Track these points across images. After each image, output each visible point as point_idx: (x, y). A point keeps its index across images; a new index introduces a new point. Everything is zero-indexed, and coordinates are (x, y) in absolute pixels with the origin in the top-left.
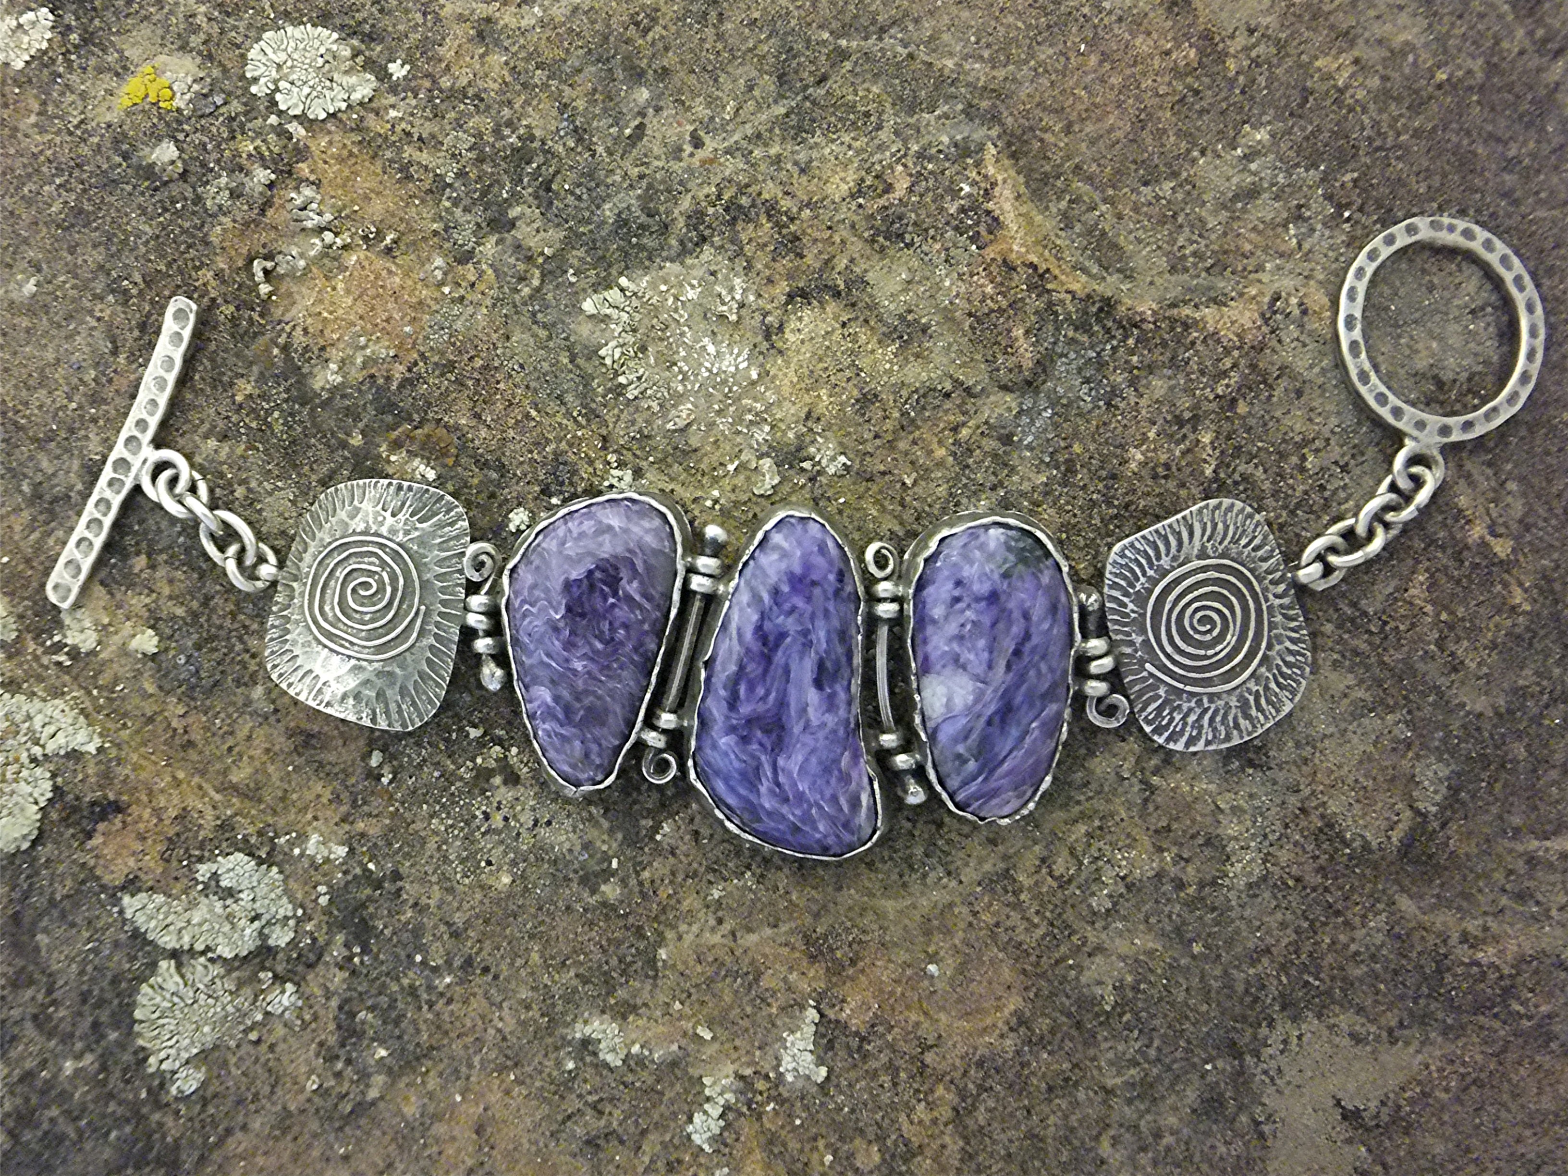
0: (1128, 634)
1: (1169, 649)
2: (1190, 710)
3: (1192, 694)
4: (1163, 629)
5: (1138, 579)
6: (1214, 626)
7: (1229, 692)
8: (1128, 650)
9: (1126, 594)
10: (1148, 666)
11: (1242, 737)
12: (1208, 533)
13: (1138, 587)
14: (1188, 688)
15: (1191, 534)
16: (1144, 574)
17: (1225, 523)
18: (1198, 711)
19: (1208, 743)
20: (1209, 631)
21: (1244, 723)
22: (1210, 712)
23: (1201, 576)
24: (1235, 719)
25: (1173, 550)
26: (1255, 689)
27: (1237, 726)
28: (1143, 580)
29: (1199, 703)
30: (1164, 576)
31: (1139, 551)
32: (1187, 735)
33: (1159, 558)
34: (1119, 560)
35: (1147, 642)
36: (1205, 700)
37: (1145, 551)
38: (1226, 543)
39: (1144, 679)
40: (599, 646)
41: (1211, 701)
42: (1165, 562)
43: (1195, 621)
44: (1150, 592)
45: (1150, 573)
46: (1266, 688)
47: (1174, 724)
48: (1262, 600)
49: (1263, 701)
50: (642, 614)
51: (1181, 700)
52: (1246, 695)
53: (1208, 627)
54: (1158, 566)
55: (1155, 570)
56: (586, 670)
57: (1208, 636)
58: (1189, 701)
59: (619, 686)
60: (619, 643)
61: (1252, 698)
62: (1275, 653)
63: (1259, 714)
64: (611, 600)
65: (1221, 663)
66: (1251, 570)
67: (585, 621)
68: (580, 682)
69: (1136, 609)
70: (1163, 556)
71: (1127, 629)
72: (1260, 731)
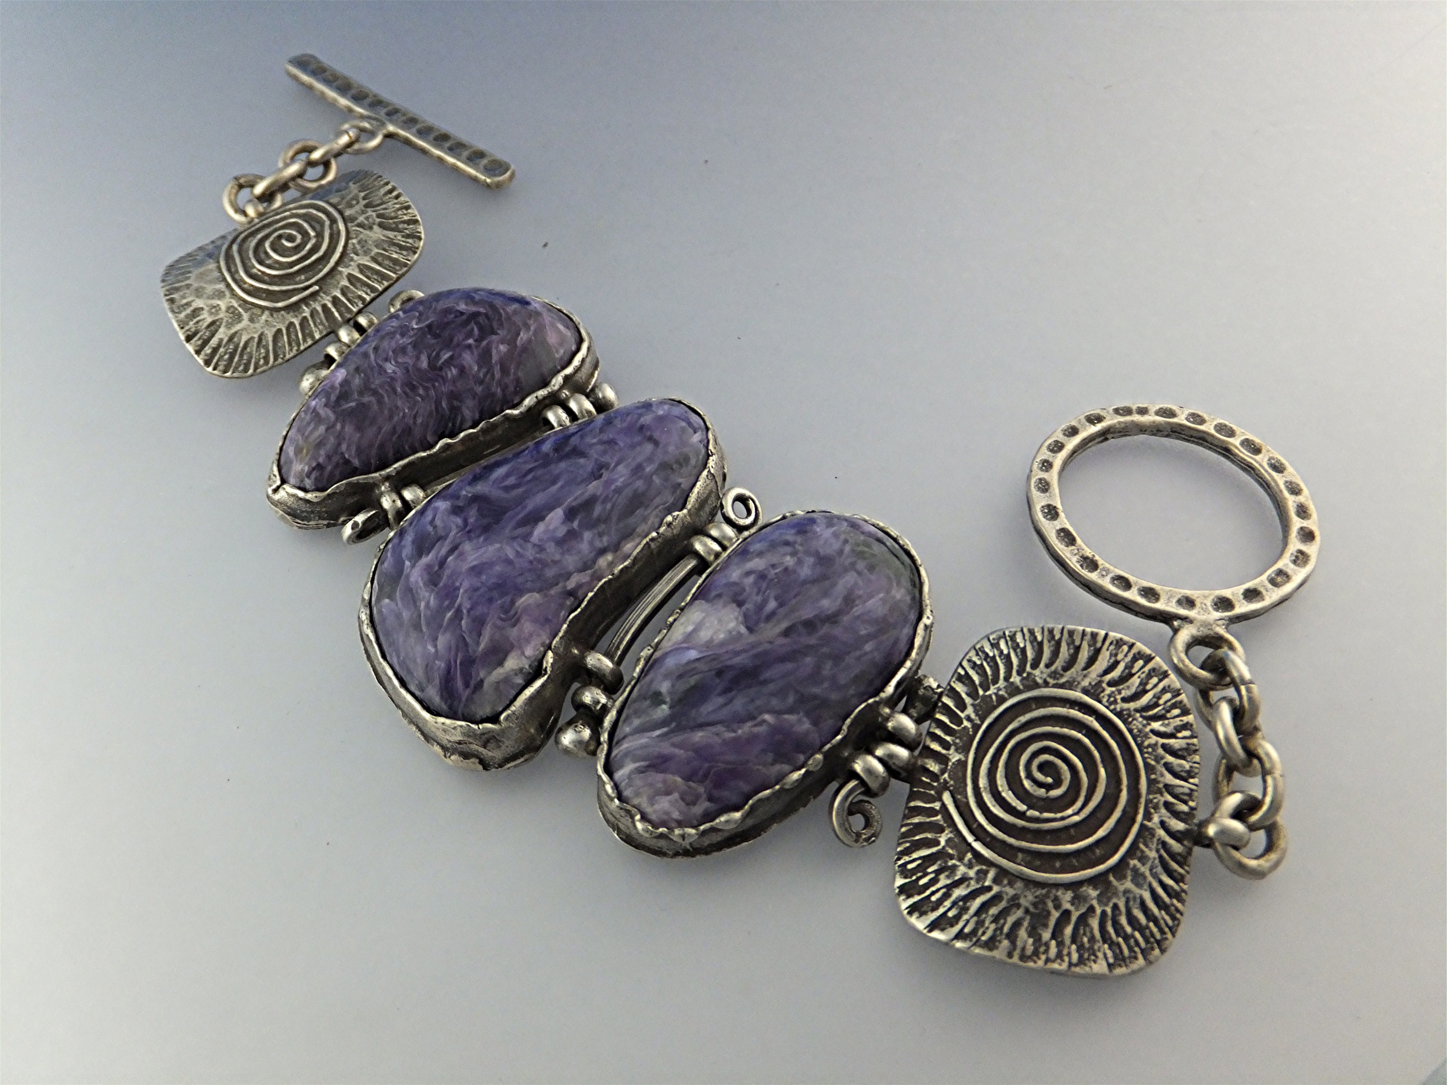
0: (946, 745)
1: (983, 782)
2: (964, 879)
3: (977, 855)
4: (992, 751)
5: (996, 681)
6: (1058, 783)
7: (1030, 883)
8: (934, 767)
9: (973, 694)
10: (947, 797)
11: (1010, 955)
12: (1116, 674)
13: (992, 690)
14: (977, 846)
15: (1092, 661)
16: (1007, 679)
17: (1143, 683)
18: (974, 885)
19: (960, 936)
20: (1049, 787)
21: (1024, 938)
22: (987, 896)
23: (1075, 713)
24: (1017, 925)
25: (1058, 664)
26: (1067, 906)
27: (1012, 936)
28: (1001, 683)
29: (982, 875)
30: (1029, 688)
31: (1016, 646)
32: (941, 910)
33: (1035, 665)
34: (987, 649)
35: (962, 764)
36: (991, 875)
37: (1023, 651)
38: (1132, 705)
39: (932, 812)
40: (424, 364)
41: (995, 881)
42: (1039, 674)
43: (1036, 763)
44: (1002, 700)
45: (1015, 679)
46: (1083, 919)
47: (933, 889)
48: (1141, 811)
49: (1068, 931)
50: (485, 375)
51: (961, 859)
52: (1050, 905)
53: (1049, 780)
54: (1029, 674)
55: (1023, 679)
56: (393, 375)
57: (1042, 792)
58: (970, 866)
59: (407, 411)
60: (442, 377)
61: (1055, 915)
62: (1121, 888)
63: (1053, 943)
64: (471, 341)
65: (1039, 836)
66: (1146, 765)
67: (433, 341)
68: (377, 382)
69: (973, 716)
70: (1042, 665)
71: (948, 738)
72: (1041, 964)
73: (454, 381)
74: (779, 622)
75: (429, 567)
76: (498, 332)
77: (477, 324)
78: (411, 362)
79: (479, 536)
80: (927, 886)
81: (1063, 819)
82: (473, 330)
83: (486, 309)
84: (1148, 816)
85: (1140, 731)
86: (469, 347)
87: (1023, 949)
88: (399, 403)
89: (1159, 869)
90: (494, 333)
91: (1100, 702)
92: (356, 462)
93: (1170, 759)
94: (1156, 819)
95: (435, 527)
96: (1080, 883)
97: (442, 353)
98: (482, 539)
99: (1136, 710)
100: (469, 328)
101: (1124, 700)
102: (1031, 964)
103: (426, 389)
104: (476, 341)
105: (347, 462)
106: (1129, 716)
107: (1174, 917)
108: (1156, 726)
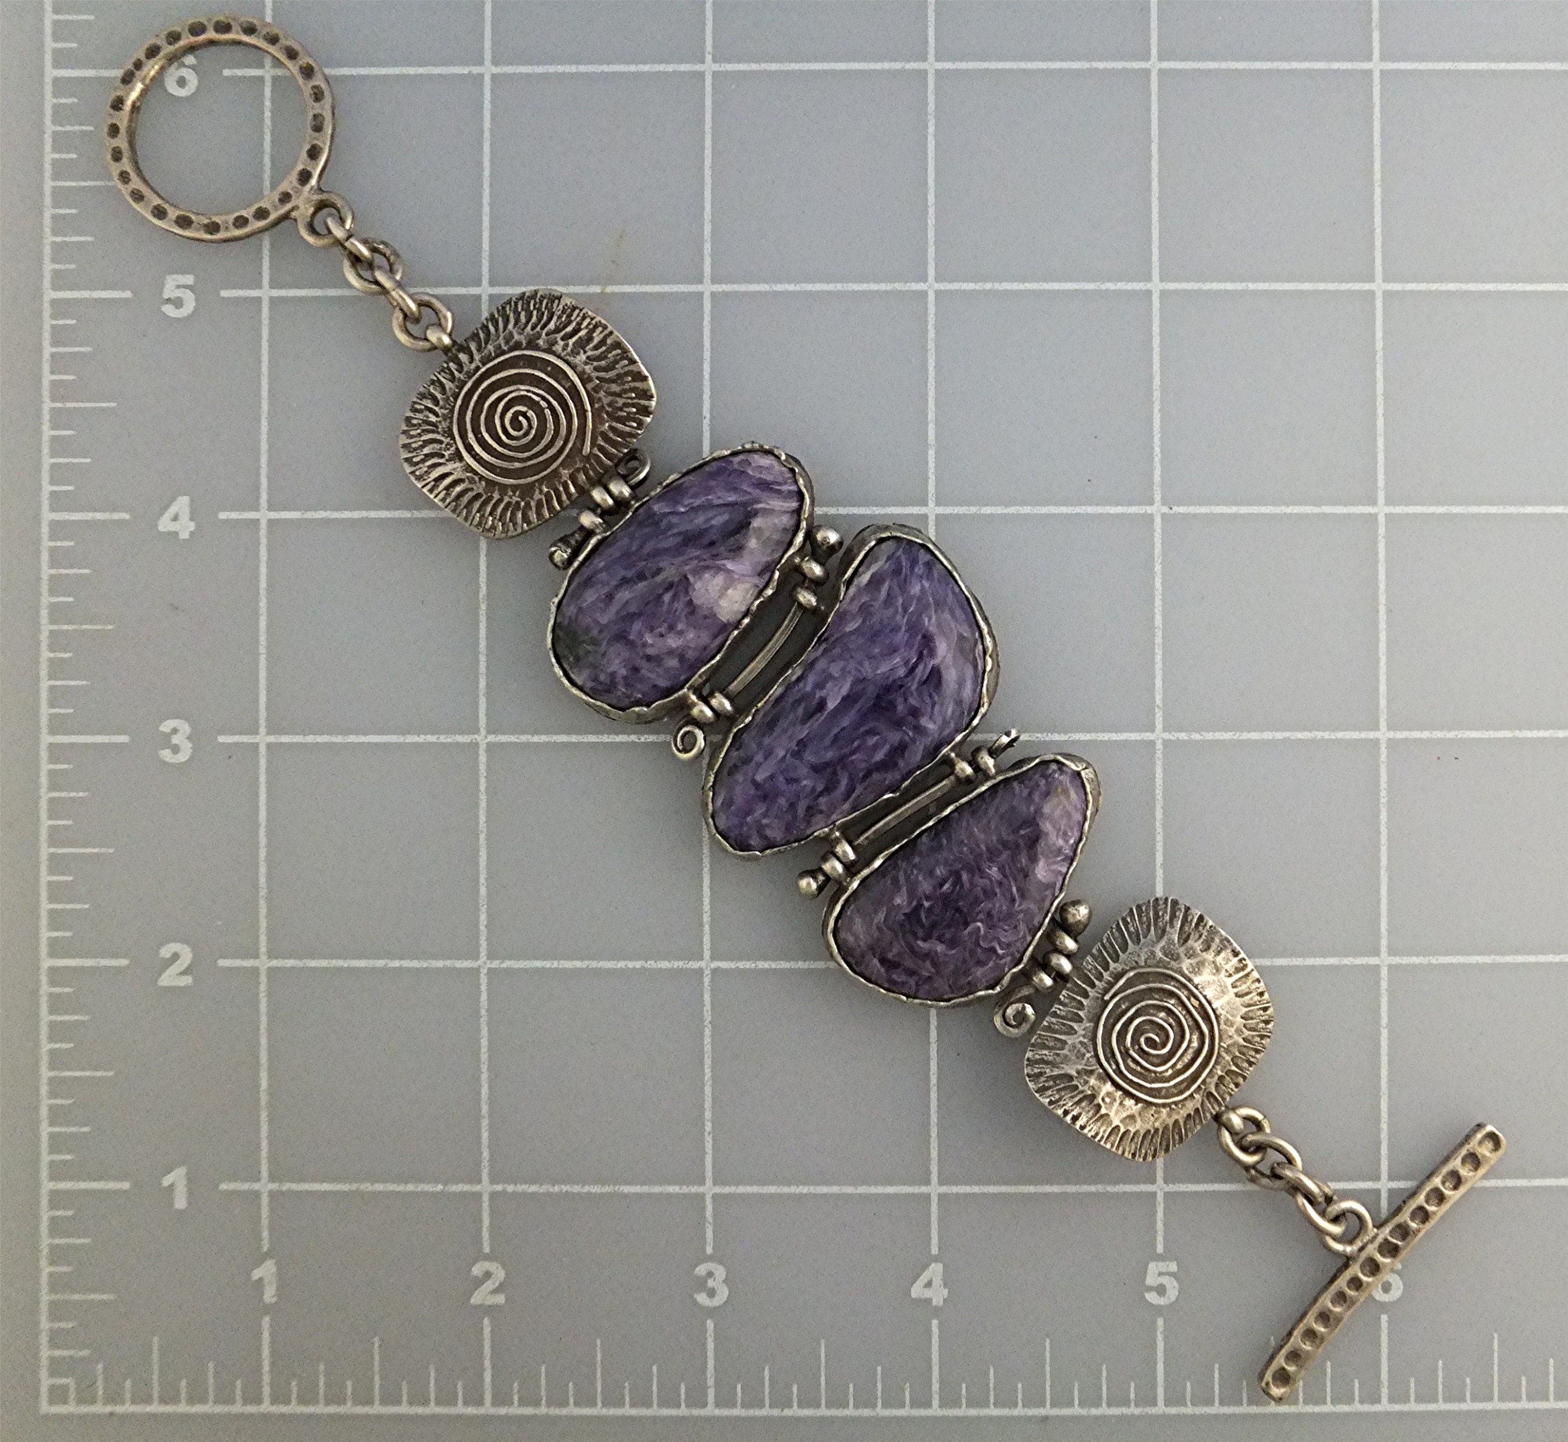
0: (565, 484)
1: (559, 443)
2: (609, 394)
3: (593, 400)
4: (541, 459)
5: (509, 504)
6: (518, 414)
7: (573, 367)
8: (582, 478)
9: (528, 506)
10: (587, 449)
12: (435, 460)
13: (515, 499)
14: (588, 407)
15: (443, 476)
16: (500, 500)
17: (422, 447)
18: (605, 386)
20: (524, 415)
21: (597, 337)
22: (602, 374)
23: (478, 449)
24: (596, 348)
25: (464, 487)
27: (603, 342)
28: (506, 499)
29: (596, 389)
30: (493, 483)
31: (482, 517)
32: (632, 385)
33: (479, 496)
34: (500, 529)
35: (564, 465)
36: (591, 385)
37: (479, 510)
38: (439, 437)
39: (601, 449)
41: (590, 379)
42: (479, 488)
43: (521, 433)
44: (514, 488)
45: (496, 496)
46: (557, 330)
47: (629, 401)
48: (479, 373)
49: (569, 329)
51: (603, 406)
52: (569, 349)
53: (521, 418)
54: (486, 493)
55: (492, 492)
57: (531, 413)
58: (600, 399)
61: (571, 342)
62: (522, 337)
63: (583, 326)
65: (551, 390)
66: (456, 399)
69: (537, 492)
70: (475, 493)
71: (561, 489)
72: (598, 319)
80: (633, 405)
81: (528, 391)
84: (478, 368)
85: (445, 420)
87: (601, 332)
89: (492, 337)
91: (457, 449)
93: (439, 396)
94: (473, 366)
96: (545, 351)
99: (438, 433)
101: (441, 442)
102: (603, 321)
106: (445, 432)
107: (504, 308)
108: (433, 419)
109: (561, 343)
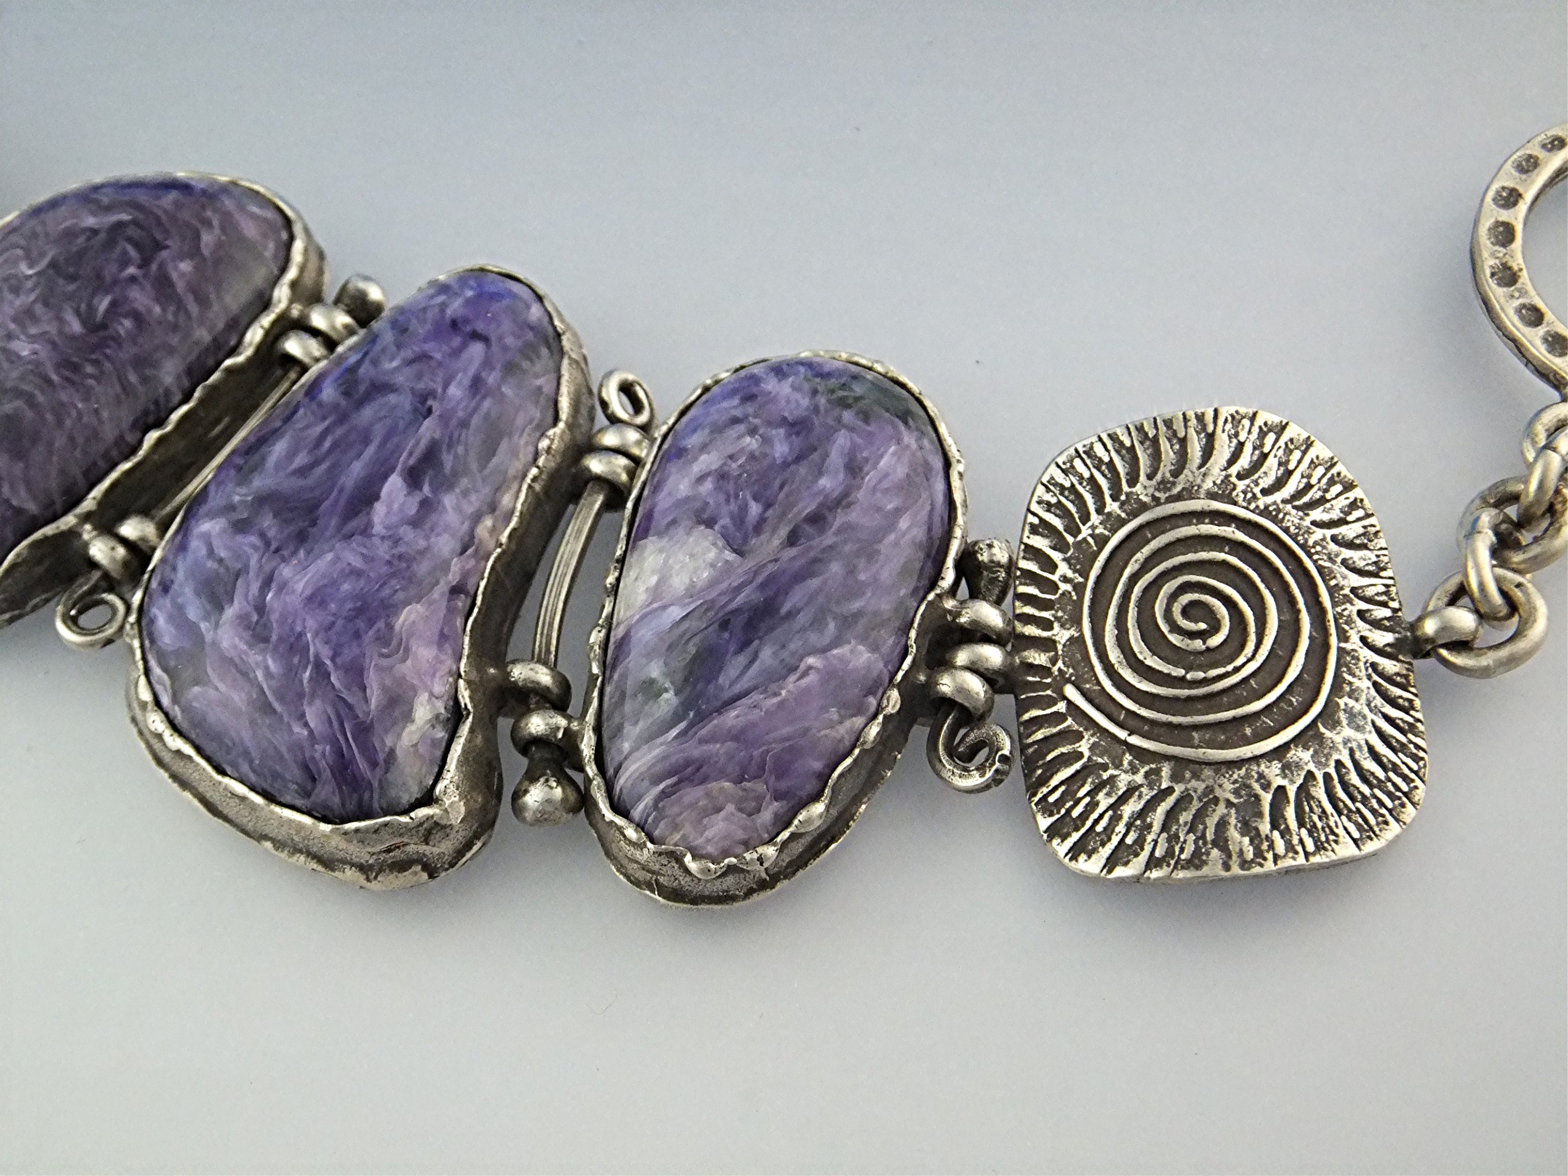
0: (1047, 625)
1: (1114, 658)
2: (1132, 790)
3: (1140, 754)
4: (1112, 613)
5: (1086, 519)
6: (1215, 627)
7: (1221, 767)
8: (1039, 658)
9: (1060, 546)
10: (1070, 692)
11: (1227, 867)
12: (1244, 461)
13: (1085, 531)
14: (1135, 740)
15: (1208, 451)
16: (1100, 511)
17: (1283, 464)
18: (1147, 794)
19: (1153, 863)
20: (1203, 635)
21: (1237, 839)
22: (1170, 801)
23: (1206, 529)
24: (1222, 825)
25: (1164, 469)
27: (1221, 842)
28: (1095, 519)
29: (1152, 776)
30: (1134, 514)
31: (1099, 464)
32: (1115, 840)
33: (1133, 481)
34: (1060, 478)
35: (1077, 642)
36: (1166, 771)
37: (1111, 464)
39: (1058, 718)
40: (76, 327)
41: (1176, 777)
42: (1142, 490)
43: (1177, 609)
44: (1102, 541)
45: (1112, 506)
46: (1303, 791)
47: (1095, 816)
48: (1333, 630)
49: (1290, 813)
50: (176, 314)
51: (1118, 766)
52: (1256, 787)
53: (1203, 626)
54: (1127, 494)
55: (1123, 504)
56: (34, 357)
57: (1198, 644)
58: (1134, 770)
59: (80, 405)
60: (113, 338)
61: (1267, 798)
62: (1338, 739)
63: (1276, 834)
64: (131, 270)
65: (1212, 701)
66: (1320, 569)
67: (71, 287)
68: (15, 374)
69: (1070, 574)
70: (1142, 477)
71: (1046, 614)
72: (1269, 866)
73: (134, 340)
74: (775, 530)
75: (243, 619)
76: (169, 243)
77: (129, 240)
78: (52, 328)
79: (294, 553)
80: (1085, 815)
81: (1237, 670)
82: (125, 253)
83: (131, 214)
84: (1343, 637)
85: (1298, 527)
86: (133, 279)
87: (1241, 853)
88: (64, 397)
89: (1379, 701)
90: (160, 246)
91: (1235, 503)
92: (32, 507)
93: (1346, 553)
94: (1354, 638)
95: (221, 561)
96: (1285, 747)
97: (95, 301)
98: (302, 553)
99: (1284, 501)
100: (118, 249)
101: (1265, 492)
102: (1257, 870)
103: (96, 363)
104: (140, 267)
105: (19, 511)
106: (1278, 510)
107: (1416, 759)
108: (1317, 514)
109: (1278, 781)
